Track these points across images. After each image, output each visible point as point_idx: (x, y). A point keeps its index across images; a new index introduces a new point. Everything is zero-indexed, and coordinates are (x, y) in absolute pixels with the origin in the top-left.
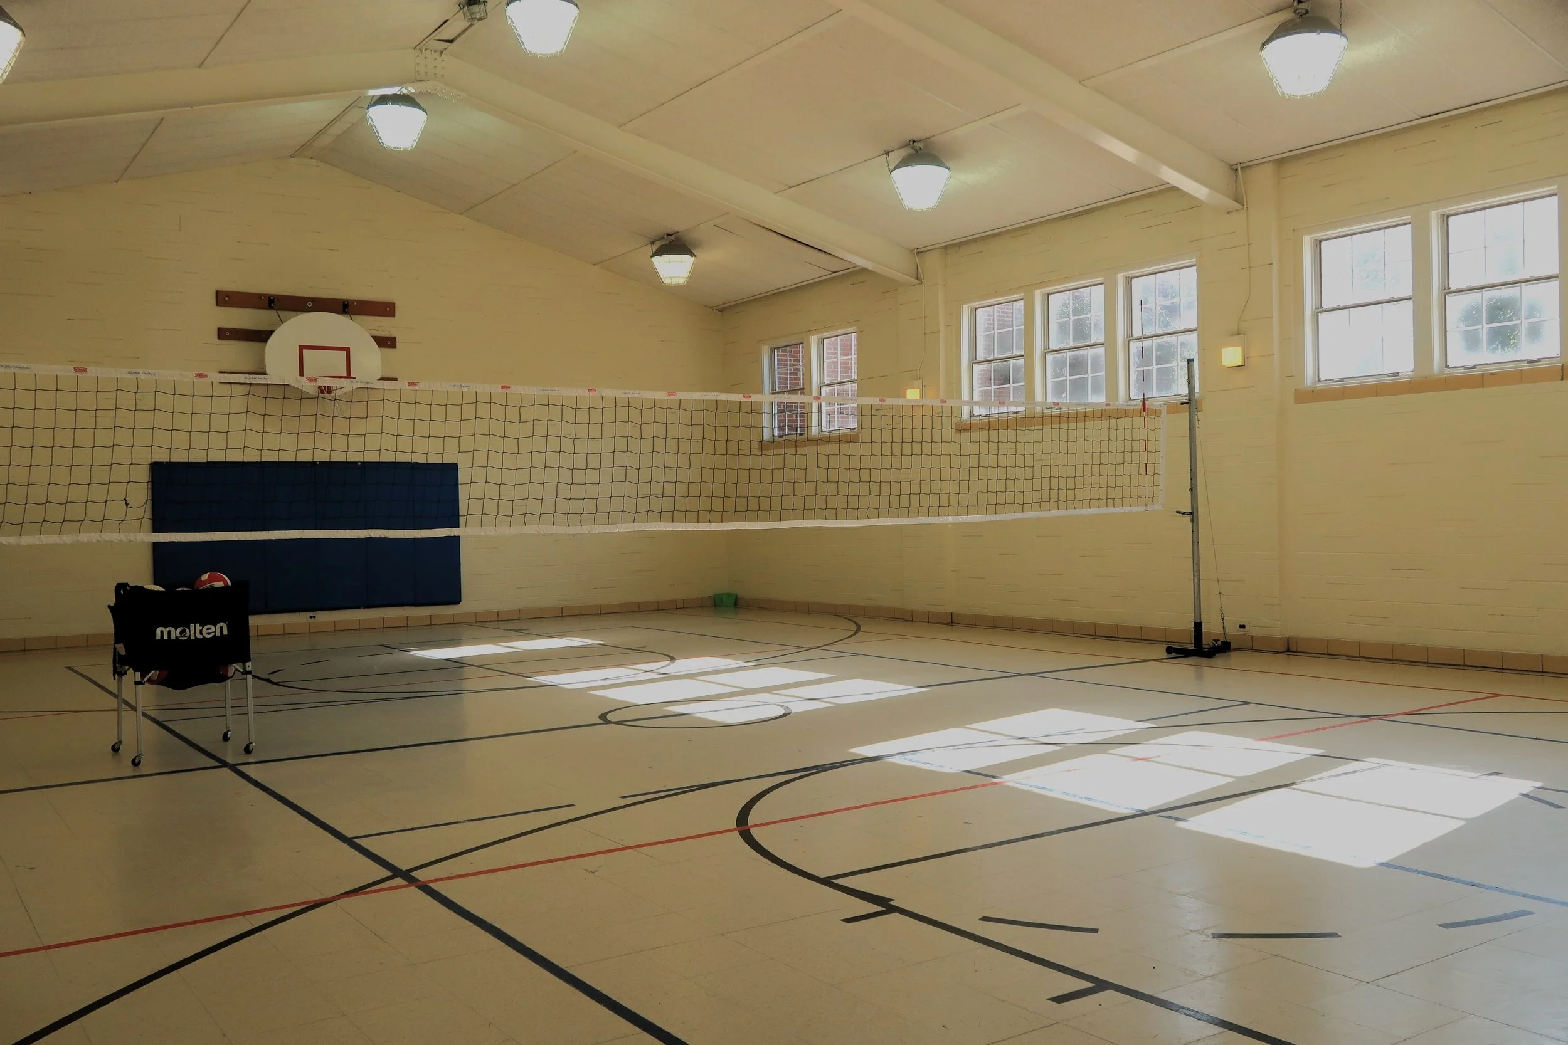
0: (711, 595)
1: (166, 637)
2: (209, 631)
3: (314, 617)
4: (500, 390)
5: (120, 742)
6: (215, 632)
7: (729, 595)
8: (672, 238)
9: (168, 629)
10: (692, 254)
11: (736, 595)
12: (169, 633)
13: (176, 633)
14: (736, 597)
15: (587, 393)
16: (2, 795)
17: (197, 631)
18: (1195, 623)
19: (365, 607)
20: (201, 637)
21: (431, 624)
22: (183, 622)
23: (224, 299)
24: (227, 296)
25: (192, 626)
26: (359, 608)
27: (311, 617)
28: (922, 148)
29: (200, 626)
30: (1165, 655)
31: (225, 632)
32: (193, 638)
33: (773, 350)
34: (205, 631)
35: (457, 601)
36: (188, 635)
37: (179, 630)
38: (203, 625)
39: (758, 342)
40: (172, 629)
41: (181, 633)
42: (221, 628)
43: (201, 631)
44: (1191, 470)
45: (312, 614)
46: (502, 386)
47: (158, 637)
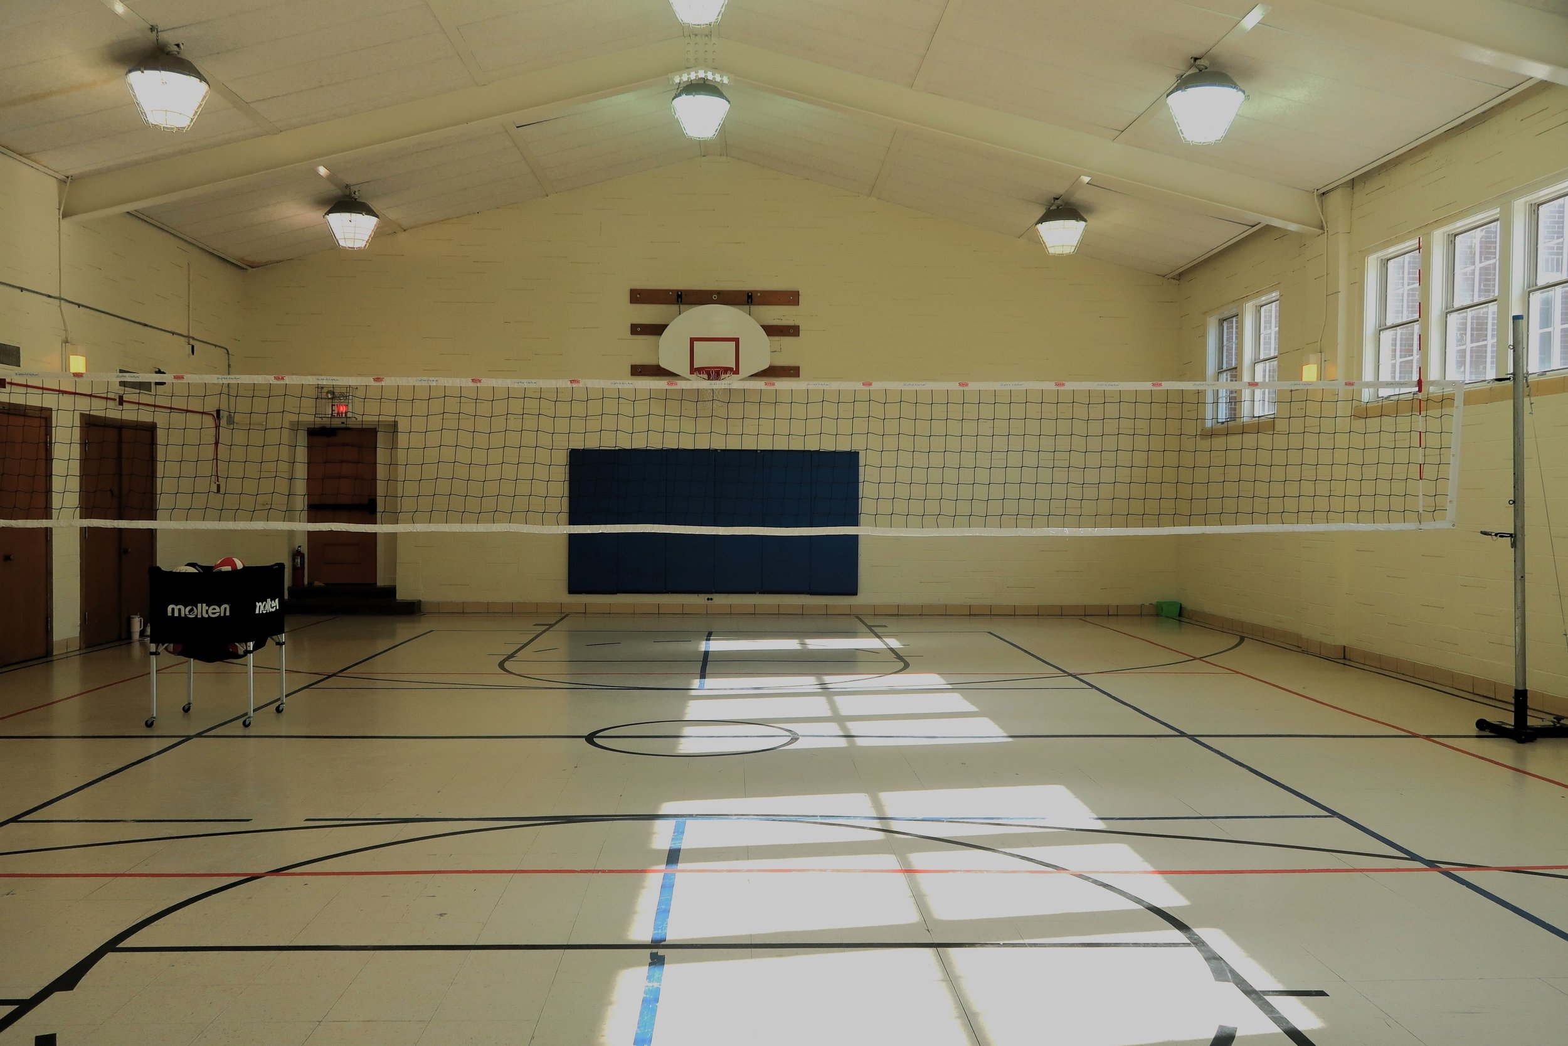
0: (1154, 602)
1: (176, 614)
2: (214, 611)
3: (711, 599)
4: (471, 384)
5: (190, 704)
6: (220, 612)
7: (1171, 604)
8: (1058, 202)
9: (179, 607)
10: (1085, 221)
11: (1181, 604)
12: (180, 610)
13: (185, 611)
14: (1181, 608)
15: (569, 385)
16: (1, 740)
17: (203, 611)
18: (1517, 691)
19: (761, 593)
20: (206, 616)
21: (827, 614)
22: (191, 601)
23: (638, 296)
24: (639, 294)
25: (199, 605)
26: (754, 593)
27: (708, 599)
28: (1208, 65)
29: (206, 606)
30: (1474, 731)
31: (228, 614)
32: (199, 616)
33: (1222, 321)
34: (210, 611)
35: (854, 593)
36: (195, 613)
37: (188, 608)
38: (209, 605)
39: (1205, 313)
40: (182, 608)
41: (190, 611)
42: (225, 609)
43: (207, 611)
44: (1514, 474)
45: (710, 596)
46: (473, 380)
47: (170, 614)
